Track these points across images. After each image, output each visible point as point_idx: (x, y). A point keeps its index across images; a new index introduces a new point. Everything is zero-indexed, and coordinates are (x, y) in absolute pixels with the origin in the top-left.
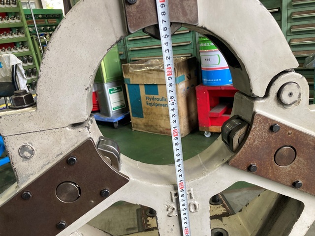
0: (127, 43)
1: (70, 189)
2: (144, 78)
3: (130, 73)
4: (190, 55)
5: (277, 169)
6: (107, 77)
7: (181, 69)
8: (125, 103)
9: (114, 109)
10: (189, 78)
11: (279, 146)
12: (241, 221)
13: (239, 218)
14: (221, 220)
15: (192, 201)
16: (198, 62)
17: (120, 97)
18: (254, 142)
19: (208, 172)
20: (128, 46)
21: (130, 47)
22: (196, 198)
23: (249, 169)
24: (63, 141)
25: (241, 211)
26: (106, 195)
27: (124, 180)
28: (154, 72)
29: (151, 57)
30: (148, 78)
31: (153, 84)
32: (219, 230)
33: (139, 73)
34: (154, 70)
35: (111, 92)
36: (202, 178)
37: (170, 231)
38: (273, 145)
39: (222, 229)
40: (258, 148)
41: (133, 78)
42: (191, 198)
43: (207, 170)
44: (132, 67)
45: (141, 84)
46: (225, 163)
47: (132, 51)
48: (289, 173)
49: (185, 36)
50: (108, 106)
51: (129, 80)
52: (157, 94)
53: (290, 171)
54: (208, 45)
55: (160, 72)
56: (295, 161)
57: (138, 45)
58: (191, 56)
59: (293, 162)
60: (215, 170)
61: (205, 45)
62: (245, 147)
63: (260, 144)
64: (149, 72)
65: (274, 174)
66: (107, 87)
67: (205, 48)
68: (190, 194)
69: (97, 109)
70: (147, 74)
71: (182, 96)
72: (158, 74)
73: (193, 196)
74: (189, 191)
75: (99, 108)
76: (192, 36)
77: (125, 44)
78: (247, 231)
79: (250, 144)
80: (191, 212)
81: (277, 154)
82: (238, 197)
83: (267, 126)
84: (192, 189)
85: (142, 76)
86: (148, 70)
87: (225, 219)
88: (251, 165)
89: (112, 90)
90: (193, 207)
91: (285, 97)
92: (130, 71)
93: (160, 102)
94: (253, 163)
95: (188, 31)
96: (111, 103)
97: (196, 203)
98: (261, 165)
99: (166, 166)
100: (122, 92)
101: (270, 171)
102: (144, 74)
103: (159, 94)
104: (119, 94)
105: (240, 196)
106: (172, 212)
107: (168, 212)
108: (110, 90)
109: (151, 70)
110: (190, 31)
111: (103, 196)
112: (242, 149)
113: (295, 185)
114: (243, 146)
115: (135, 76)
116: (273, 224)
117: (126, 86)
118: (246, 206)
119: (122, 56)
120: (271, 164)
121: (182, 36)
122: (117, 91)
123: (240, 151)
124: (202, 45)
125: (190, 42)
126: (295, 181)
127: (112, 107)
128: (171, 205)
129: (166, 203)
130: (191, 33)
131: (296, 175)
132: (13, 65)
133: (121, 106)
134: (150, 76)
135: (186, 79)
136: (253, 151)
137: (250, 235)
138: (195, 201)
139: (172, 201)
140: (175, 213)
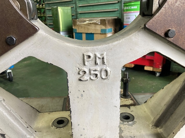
0: (78, 8)
2: (86, 28)
3: (77, 25)
6: (62, 28)
7: (110, 24)
10: (115, 31)
12: (146, 109)
13: (145, 107)
14: (129, 108)
15: (104, 67)
16: (122, 23)
18: (176, 2)
19: (123, 38)
20: (78, 10)
21: (80, 11)
22: (108, 65)
25: (146, 102)
27: (33, 29)
28: (93, 25)
30: (88, 29)
31: (91, 33)
32: (127, 114)
33: (83, 26)
34: (93, 23)
36: (116, 43)
37: (80, 97)
39: (129, 113)
40: (179, 11)
41: (79, 28)
42: (103, 63)
44: (78, 21)
45: (84, 33)
46: (142, 28)
47: (80, 13)
49: (115, 5)
51: (76, 30)
54: (130, 8)
55: (96, 25)
57: (85, 10)
58: (118, 18)
61: (128, 8)
62: (165, 8)
63: (182, 6)
64: (90, 25)
67: (127, 10)
68: (103, 58)
70: (88, 26)
72: (95, 27)
73: (105, 61)
74: (102, 55)
76: (119, 5)
77: (76, 9)
78: (151, 116)
79: (171, 5)
80: (102, 78)
82: (142, 98)
85: (85, 28)
86: (89, 23)
87: (132, 107)
90: (105, 73)
92: (77, 24)
95: (117, 2)
97: (108, 69)
102: (86, 26)
103: (94, 39)
105: (144, 97)
106: (83, 75)
107: (79, 76)
109: (90, 23)
110: (118, 2)
114: (164, 6)
115: (80, 28)
117: (74, 34)
118: (151, 98)
119: (74, 16)
121: (113, 5)
124: (125, 8)
125: (117, 9)
128: (83, 68)
129: (78, 66)
130: (119, 3)
134: (90, 27)
135: (113, 32)
136: (174, 13)
137: (153, 118)
138: (107, 67)
139: (84, 64)
140: (86, 77)
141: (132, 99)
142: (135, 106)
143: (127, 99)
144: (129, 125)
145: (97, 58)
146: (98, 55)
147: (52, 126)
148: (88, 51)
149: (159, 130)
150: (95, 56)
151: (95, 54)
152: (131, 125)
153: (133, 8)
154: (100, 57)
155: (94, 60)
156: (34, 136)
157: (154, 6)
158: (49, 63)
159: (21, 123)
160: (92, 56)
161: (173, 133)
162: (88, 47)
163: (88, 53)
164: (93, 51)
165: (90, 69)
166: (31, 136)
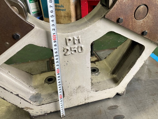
5: (135, 23)
8: (39, 10)
9: (33, 13)
11: (139, 4)
12: (106, 63)
13: (105, 62)
14: (95, 63)
15: (80, 45)
17: (36, 5)
19: (90, 24)
22: (82, 43)
25: (106, 58)
32: (94, 68)
35: (31, 2)
36: (87, 28)
37: (66, 65)
38: (135, 3)
40: (126, 5)
42: (79, 42)
43: (90, 23)
46: (103, 17)
48: (141, 25)
50: (30, 11)
52: (58, 3)
53: (142, 24)
56: (146, 17)
59: (145, 18)
60: (96, 23)
62: (117, 4)
63: (127, 2)
65: (132, 26)
68: (79, 40)
71: (73, 5)
73: (80, 41)
74: (78, 37)
78: (109, 67)
79: (121, 2)
80: (79, 52)
81: (137, 11)
82: (103, 54)
84: (80, 36)
87: (97, 63)
88: (120, 18)
90: (81, 49)
93: (60, 8)
94: (121, 17)
97: (83, 46)
98: (125, 19)
99: (63, 25)
100: (37, 2)
101: (131, 24)
103: (59, 3)
104: (36, 4)
105: (104, 53)
106: (67, 52)
107: (64, 53)
112: (115, 5)
113: (143, 34)
114: (116, 3)
116: (124, 62)
118: (109, 55)
120: (132, 18)
122: (34, 1)
123: (113, 7)
126: (144, 31)
127: (32, 12)
128: (66, 48)
129: (63, 46)
131: (145, 27)
133: (38, 11)
136: (122, 7)
137: (111, 69)
138: (82, 45)
139: (67, 45)
140: (69, 53)
141: (96, 57)
142: (98, 61)
143: (93, 57)
145: (75, 40)
146: (76, 38)
147: (45, 84)
148: (68, 36)
149: (115, 76)
150: (74, 39)
151: (73, 38)
152: (97, 75)
154: (77, 39)
155: (73, 41)
156: (35, 92)
157: (110, 2)
158: (43, 47)
159: (25, 85)
160: (71, 39)
161: (123, 77)
162: (68, 33)
163: (69, 37)
164: (71, 36)
165: (71, 48)
166: (33, 92)
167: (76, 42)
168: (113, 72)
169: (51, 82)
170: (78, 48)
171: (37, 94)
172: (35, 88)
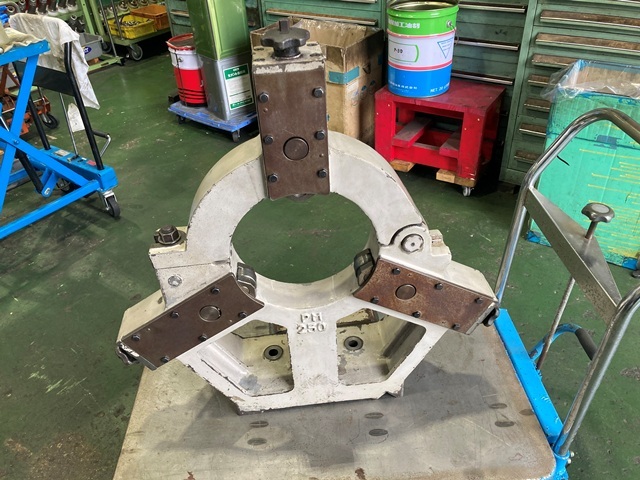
1: (212, 312)
4: (373, 23)
5: (398, 302)
6: (222, 49)
9: (232, 106)
10: (368, 71)
11: (400, 284)
12: (380, 330)
13: (379, 327)
14: (360, 328)
15: (320, 323)
17: (244, 84)
18: (377, 280)
22: (324, 321)
23: (372, 301)
24: (207, 274)
25: (383, 319)
26: (244, 317)
27: (259, 306)
29: (303, 13)
35: (229, 75)
37: (299, 345)
39: (358, 338)
42: (319, 320)
46: (352, 294)
48: (409, 306)
53: (410, 304)
56: (415, 296)
58: (376, 25)
59: (413, 297)
60: (343, 298)
61: (397, 24)
62: (369, 285)
63: (382, 283)
65: (396, 305)
66: (222, 66)
68: (319, 317)
69: (201, 101)
71: (352, 105)
73: (321, 318)
75: (205, 99)
78: (383, 341)
79: (373, 282)
80: (319, 331)
81: (399, 290)
83: (389, 269)
84: (320, 313)
87: (364, 326)
88: (374, 298)
89: (231, 71)
90: (321, 327)
91: (407, 245)
94: (376, 296)
96: (229, 94)
98: (383, 298)
99: (300, 285)
100: (248, 76)
101: (392, 303)
104: (243, 79)
106: (302, 330)
107: (298, 331)
108: (227, 72)
111: (241, 317)
112: (366, 286)
120: (393, 298)
122: (239, 73)
124: (391, 22)
126: (415, 312)
127: (230, 103)
128: (301, 325)
129: (297, 323)
131: (416, 307)
132: (66, 44)
133: (246, 102)
135: (361, 73)
136: (377, 287)
137: (384, 345)
138: (323, 323)
139: (302, 322)
142: (367, 324)
144: (355, 354)
145: (314, 317)
147: (264, 359)
148: (305, 313)
149: (388, 361)
151: (312, 315)
152: (357, 355)
153: (409, 26)
154: (316, 315)
155: (311, 318)
156: (247, 372)
158: (271, 323)
160: (309, 316)
162: (305, 310)
164: (309, 312)
165: (307, 325)
166: (245, 373)
167: (314, 319)
168: (387, 353)
169: (274, 357)
170: (318, 325)
171: (251, 376)
172: (249, 365)
